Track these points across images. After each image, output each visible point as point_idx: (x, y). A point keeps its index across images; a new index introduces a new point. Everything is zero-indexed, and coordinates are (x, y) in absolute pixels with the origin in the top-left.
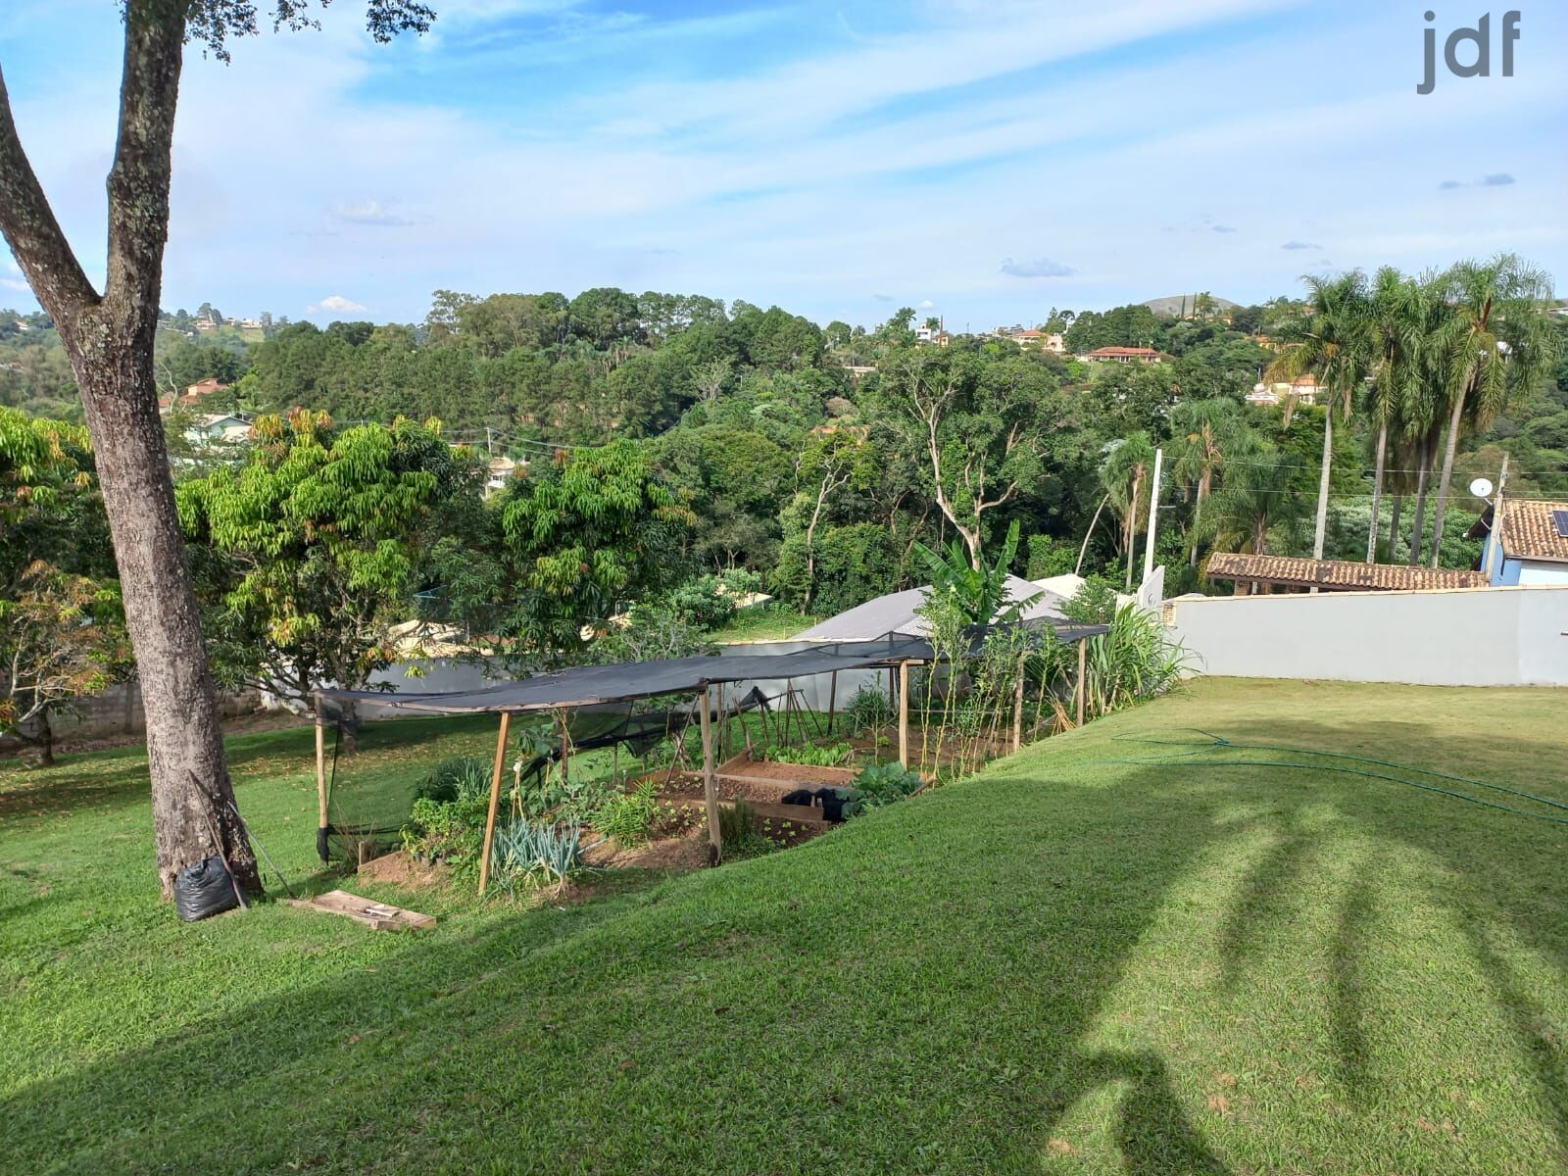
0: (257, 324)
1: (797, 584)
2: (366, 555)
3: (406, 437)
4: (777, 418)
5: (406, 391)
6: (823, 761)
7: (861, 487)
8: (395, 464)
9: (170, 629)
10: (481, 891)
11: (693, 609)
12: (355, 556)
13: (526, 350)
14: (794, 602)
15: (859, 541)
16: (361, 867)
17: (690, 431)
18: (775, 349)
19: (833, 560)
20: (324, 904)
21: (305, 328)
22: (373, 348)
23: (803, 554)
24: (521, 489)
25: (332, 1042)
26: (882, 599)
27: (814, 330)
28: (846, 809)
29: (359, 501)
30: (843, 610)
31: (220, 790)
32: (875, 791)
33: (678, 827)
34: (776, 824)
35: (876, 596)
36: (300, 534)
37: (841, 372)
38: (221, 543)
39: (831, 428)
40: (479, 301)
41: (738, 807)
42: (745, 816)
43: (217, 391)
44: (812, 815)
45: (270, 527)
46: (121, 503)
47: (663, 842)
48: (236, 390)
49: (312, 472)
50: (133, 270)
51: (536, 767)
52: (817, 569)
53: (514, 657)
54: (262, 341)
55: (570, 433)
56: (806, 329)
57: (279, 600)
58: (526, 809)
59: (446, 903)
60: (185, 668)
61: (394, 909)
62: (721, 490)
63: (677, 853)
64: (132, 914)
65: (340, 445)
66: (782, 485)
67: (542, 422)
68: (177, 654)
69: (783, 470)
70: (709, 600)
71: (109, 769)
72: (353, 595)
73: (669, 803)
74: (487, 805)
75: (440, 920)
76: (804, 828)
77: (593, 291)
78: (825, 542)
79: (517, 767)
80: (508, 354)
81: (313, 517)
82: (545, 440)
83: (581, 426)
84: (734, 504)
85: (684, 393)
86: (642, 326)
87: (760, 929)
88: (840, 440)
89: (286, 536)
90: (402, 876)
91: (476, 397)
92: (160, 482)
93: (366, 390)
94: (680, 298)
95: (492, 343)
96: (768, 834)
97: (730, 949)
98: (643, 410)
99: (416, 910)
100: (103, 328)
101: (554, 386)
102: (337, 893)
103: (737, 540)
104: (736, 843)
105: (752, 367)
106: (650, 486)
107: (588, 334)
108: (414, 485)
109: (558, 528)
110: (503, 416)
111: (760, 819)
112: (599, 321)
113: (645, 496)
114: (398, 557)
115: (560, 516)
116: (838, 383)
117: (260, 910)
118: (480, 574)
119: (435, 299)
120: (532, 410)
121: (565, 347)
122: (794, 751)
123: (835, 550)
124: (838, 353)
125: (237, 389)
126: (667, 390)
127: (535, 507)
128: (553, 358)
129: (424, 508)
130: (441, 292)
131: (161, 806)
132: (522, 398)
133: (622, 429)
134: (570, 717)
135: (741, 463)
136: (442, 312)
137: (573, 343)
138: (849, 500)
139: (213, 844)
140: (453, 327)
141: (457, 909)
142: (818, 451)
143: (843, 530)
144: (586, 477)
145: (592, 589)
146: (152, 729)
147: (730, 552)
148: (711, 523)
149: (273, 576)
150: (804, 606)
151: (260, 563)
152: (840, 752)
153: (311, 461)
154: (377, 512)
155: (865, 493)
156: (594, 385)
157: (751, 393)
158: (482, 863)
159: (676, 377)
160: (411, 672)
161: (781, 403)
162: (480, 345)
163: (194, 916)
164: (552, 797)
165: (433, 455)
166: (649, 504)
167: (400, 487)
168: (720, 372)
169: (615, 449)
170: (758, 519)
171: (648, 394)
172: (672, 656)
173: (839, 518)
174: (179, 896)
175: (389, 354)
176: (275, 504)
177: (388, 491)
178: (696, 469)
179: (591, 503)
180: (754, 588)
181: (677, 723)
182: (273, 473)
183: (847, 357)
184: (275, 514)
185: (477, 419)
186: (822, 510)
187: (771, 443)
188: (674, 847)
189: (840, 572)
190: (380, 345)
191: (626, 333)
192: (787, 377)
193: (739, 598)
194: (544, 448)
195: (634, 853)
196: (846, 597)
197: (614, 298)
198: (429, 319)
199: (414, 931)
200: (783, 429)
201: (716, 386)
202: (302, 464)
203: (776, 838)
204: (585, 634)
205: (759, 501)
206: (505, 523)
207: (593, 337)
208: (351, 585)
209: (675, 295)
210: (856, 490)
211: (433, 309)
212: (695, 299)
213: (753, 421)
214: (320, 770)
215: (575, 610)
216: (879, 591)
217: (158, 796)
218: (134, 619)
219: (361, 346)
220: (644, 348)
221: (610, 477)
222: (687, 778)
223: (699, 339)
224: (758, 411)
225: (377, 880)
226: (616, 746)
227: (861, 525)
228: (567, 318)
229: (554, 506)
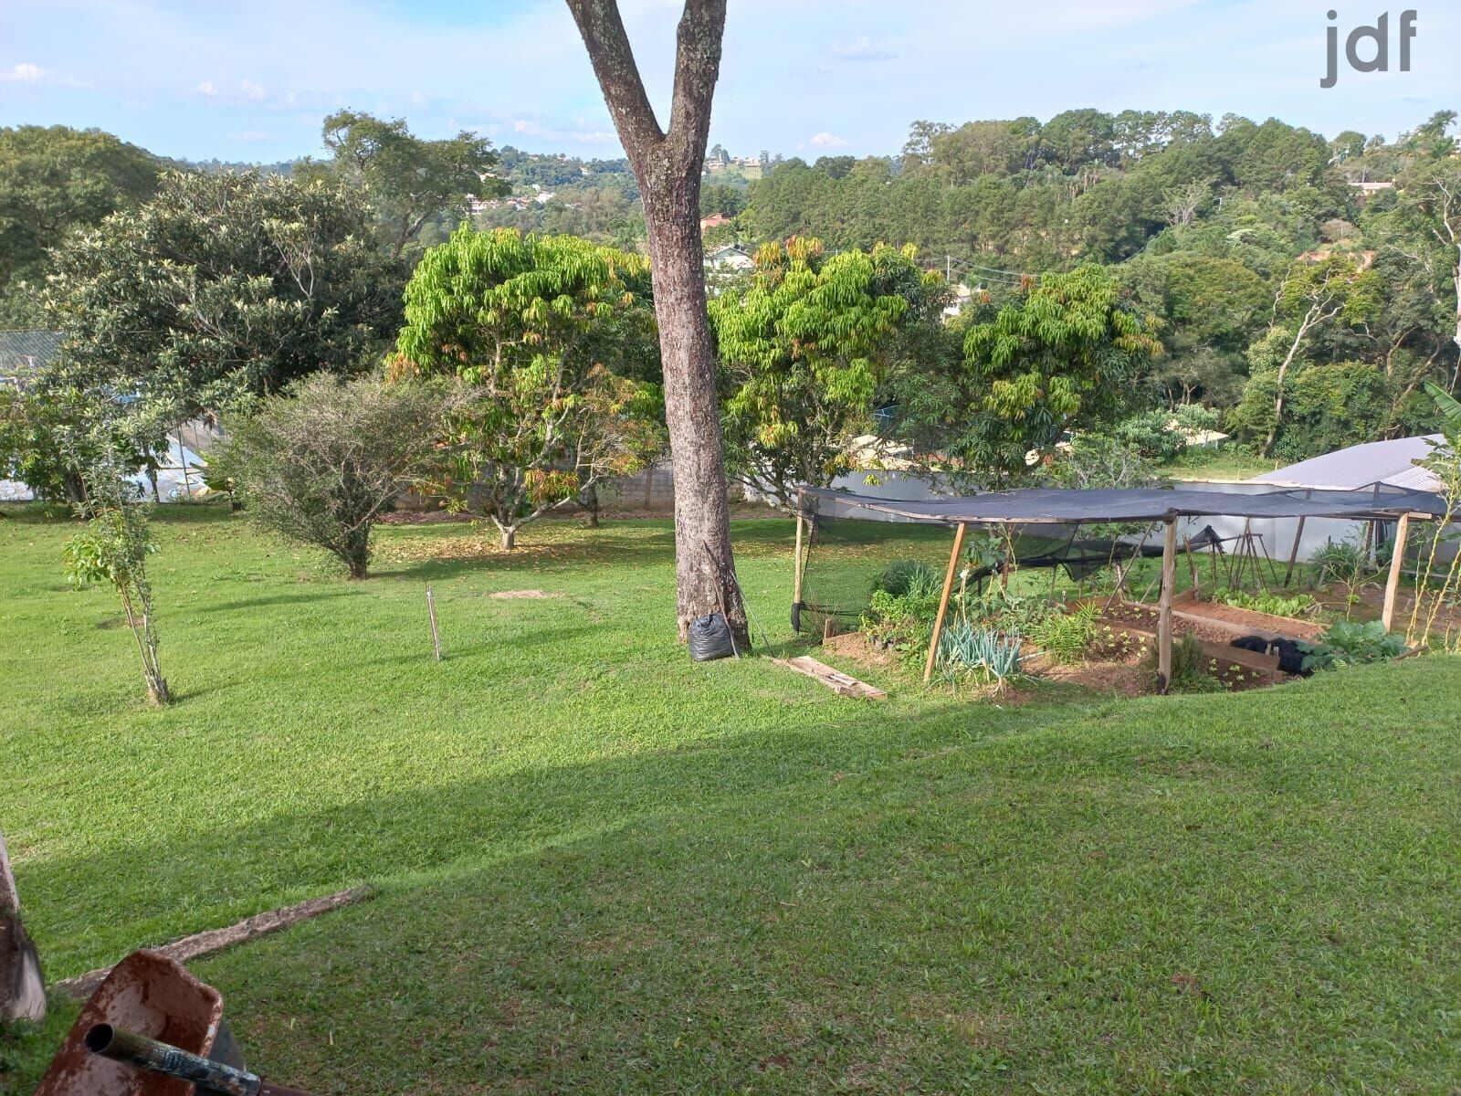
0: (757, 163)
1: (1260, 424)
2: (840, 372)
3: (884, 262)
4: (1258, 243)
5: (878, 221)
6: (1279, 611)
7: (1353, 322)
8: (873, 289)
9: (698, 424)
10: (926, 678)
11: (1139, 442)
12: (832, 372)
13: (993, 178)
14: (1253, 443)
15: (1343, 381)
16: (825, 641)
17: (1155, 259)
18: (1266, 166)
19: (1306, 401)
20: (798, 665)
21: (796, 164)
22: (852, 182)
23: (1271, 393)
24: (985, 314)
25: (808, 777)
26: (1362, 448)
27: (1318, 142)
28: (1307, 662)
29: (838, 322)
30: (1311, 456)
31: (725, 560)
32: (1349, 648)
33: (1116, 651)
34: (1223, 666)
35: (1353, 444)
36: (788, 350)
37: (1345, 191)
38: (727, 357)
39: (1324, 254)
40: (953, 130)
41: (1186, 642)
42: (1191, 652)
43: (721, 224)
44: (1267, 663)
45: (765, 344)
46: (669, 315)
47: (1099, 664)
48: (737, 224)
49: (801, 296)
50: (691, 108)
51: (980, 576)
52: (1285, 411)
53: (961, 474)
54: (759, 177)
55: (1028, 260)
56: (1308, 142)
57: (767, 407)
58: (968, 613)
59: (896, 683)
60: (706, 457)
61: (853, 680)
62: (1184, 321)
63: (1115, 676)
64: (657, 647)
65: (826, 271)
66: (1256, 317)
67: (1001, 249)
68: (701, 445)
69: (1259, 301)
70: (1157, 435)
71: (635, 536)
72: (826, 407)
73: (1108, 628)
74: (937, 606)
75: (891, 696)
76: (1254, 674)
77: (1069, 113)
78: (1299, 381)
79: (964, 574)
80: (975, 182)
81: (800, 336)
82: (1002, 267)
83: (1039, 253)
84: (1196, 336)
85: (1153, 217)
86: (1116, 147)
87: (1227, 761)
88: (1335, 266)
89: (776, 353)
90: (860, 654)
91: (940, 226)
92: (697, 297)
93: (843, 222)
94: (1162, 114)
95: (962, 171)
96: (1214, 674)
97: (1194, 773)
98: (1107, 237)
99: (871, 683)
100: (666, 162)
101: (1017, 214)
102: (806, 658)
103: (1196, 374)
104: (1179, 677)
105: (1235, 188)
106: (1117, 313)
107: (1058, 158)
108: (887, 309)
109: (1017, 353)
110: (965, 245)
111: (1207, 658)
112: (1071, 144)
113: (1109, 323)
114: (868, 375)
115: (1020, 341)
116: (1339, 204)
117: (750, 662)
118: (938, 394)
119: (912, 130)
120: (993, 237)
121: (1033, 173)
122: (1247, 596)
123: (1312, 391)
124: (1345, 168)
125: (737, 222)
126: (1134, 215)
127: (995, 332)
128: (1019, 185)
129: (894, 330)
130: (918, 123)
131: (682, 566)
132: (984, 225)
133: (1082, 256)
134: (1015, 536)
135: (1213, 293)
136: (918, 143)
137: (1041, 168)
138: (1338, 336)
139: (717, 603)
140: (925, 157)
141: (905, 690)
142: (1306, 280)
143: (1324, 369)
144: (1050, 301)
145: (1044, 415)
146: (679, 504)
147: (1186, 386)
148: (1169, 355)
149: (764, 388)
150: (1264, 449)
151: (754, 375)
152: (1300, 604)
153: (802, 284)
154: (853, 332)
155: (1358, 328)
156: (1057, 210)
157: (1231, 216)
158: (929, 654)
159: (1146, 201)
160: (868, 480)
161: (1266, 226)
162: (950, 174)
163: (701, 657)
164: (994, 606)
165: (906, 280)
166: (1113, 331)
167: (875, 310)
168: (1196, 195)
169: (1084, 274)
170: (1222, 353)
171: (1113, 219)
172: (1121, 487)
173: (1320, 355)
174: (691, 640)
175: (866, 186)
176: (770, 324)
177: (864, 314)
178: (1160, 298)
179: (1054, 330)
180: (1208, 425)
181: (1123, 552)
182: (770, 295)
183: (1356, 172)
184: (770, 332)
185: (939, 247)
186: (1301, 345)
187: (1248, 271)
188: (1111, 671)
189: (1314, 414)
190: (859, 178)
191: (1097, 156)
192: (1276, 197)
193: (1192, 434)
194: (1001, 276)
195: (1071, 670)
196: (1316, 443)
197: (1089, 119)
198: (905, 150)
199: (869, 701)
200: (1263, 256)
201: (1191, 209)
202: (793, 287)
203: (1221, 678)
204: (1031, 458)
205: (1227, 334)
206: (966, 347)
207: (1062, 162)
208: (827, 398)
209: (1156, 113)
210: (1347, 324)
211: (909, 140)
212: (1179, 115)
213: (1229, 247)
214: (798, 555)
215: (1024, 434)
216: (1358, 438)
217: (681, 558)
218: (672, 414)
219: (842, 180)
220: (1114, 170)
221: (1075, 303)
222: (1127, 607)
223: (1177, 159)
224: (1236, 236)
225: (838, 653)
226: (1055, 567)
227: (1348, 364)
228: (1038, 143)
229: (1014, 332)
